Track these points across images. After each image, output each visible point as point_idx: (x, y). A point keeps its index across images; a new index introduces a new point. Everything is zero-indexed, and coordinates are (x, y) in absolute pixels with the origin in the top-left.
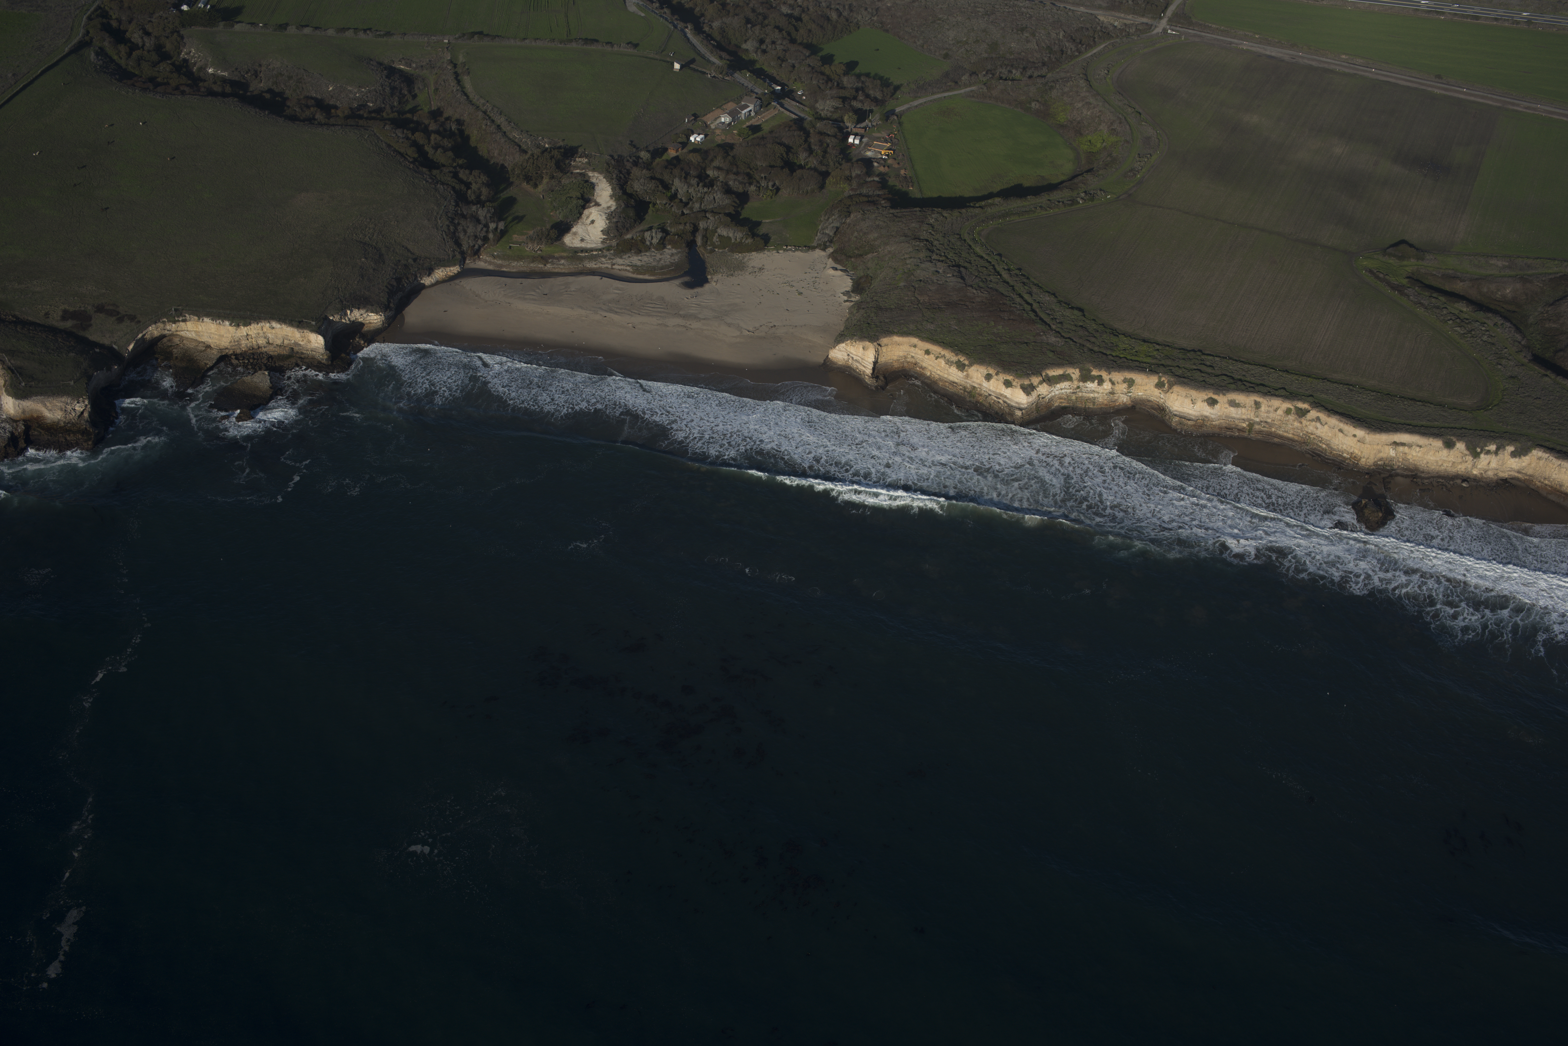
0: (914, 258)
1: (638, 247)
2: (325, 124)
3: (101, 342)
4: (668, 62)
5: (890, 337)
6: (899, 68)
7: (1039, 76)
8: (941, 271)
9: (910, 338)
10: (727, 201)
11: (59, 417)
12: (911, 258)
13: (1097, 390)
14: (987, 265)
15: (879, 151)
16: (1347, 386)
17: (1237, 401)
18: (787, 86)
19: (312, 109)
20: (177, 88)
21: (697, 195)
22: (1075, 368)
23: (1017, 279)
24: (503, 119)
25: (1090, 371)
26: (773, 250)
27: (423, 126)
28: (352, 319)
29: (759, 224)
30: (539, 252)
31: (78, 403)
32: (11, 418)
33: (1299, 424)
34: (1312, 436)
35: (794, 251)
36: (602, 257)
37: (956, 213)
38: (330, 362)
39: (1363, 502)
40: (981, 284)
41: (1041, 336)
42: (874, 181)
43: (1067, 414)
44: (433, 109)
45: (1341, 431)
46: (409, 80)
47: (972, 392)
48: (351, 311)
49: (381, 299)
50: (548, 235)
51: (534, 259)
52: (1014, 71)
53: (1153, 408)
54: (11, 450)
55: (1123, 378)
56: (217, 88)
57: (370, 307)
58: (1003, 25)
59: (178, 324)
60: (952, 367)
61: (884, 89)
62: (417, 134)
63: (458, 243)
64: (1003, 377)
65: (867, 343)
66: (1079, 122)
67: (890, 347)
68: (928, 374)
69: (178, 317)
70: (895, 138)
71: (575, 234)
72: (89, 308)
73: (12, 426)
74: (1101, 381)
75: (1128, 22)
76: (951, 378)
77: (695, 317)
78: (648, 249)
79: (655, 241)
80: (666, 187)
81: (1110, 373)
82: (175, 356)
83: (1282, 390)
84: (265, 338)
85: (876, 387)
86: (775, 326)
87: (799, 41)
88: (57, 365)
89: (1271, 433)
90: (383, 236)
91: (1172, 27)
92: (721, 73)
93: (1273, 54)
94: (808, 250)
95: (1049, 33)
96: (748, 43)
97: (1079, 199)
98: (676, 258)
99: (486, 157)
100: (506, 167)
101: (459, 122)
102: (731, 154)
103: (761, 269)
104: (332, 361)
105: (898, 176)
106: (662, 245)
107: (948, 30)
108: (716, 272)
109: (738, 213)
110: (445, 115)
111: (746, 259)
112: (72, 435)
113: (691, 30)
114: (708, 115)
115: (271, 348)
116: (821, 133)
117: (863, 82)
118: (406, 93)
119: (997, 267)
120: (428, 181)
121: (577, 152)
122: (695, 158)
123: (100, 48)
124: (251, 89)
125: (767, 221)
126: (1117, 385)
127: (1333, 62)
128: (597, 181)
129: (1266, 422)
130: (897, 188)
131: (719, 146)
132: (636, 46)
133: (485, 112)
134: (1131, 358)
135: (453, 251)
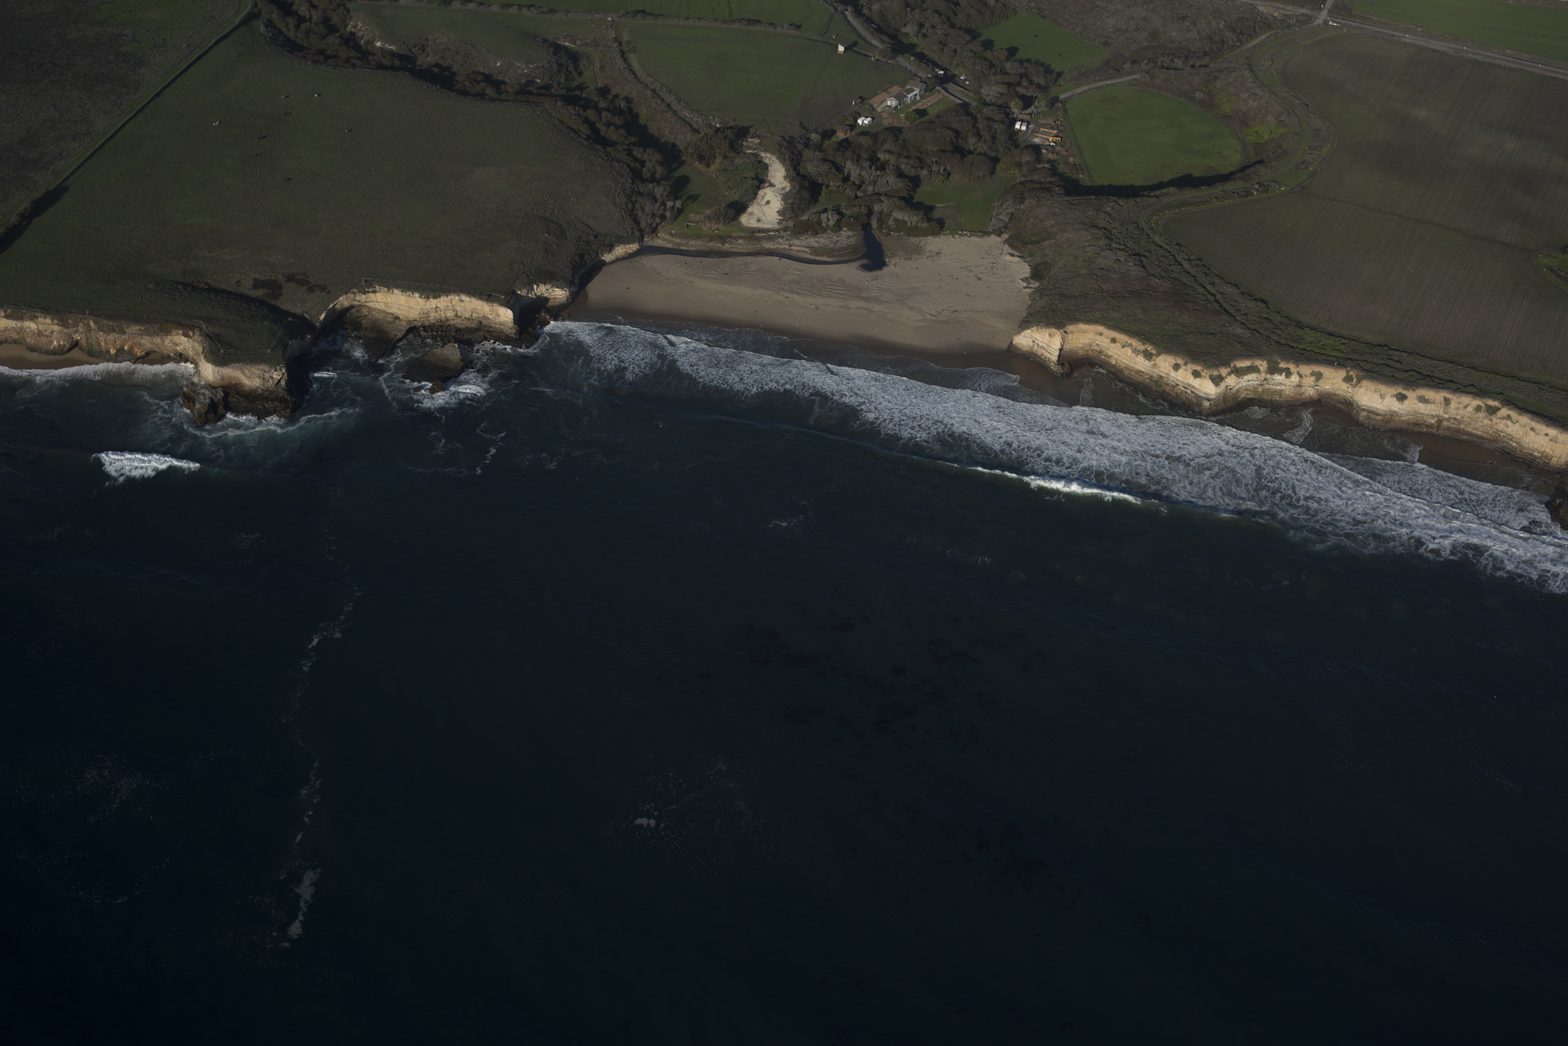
0: (1094, 246)
1: (814, 228)
2: (496, 100)
3: (293, 311)
4: (832, 44)
5: (1076, 324)
6: (1060, 55)
7: (1201, 66)
8: (1122, 259)
9: (1096, 326)
10: (900, 185)
11: (257, 385)
12: (1090, 246)
13: (1284, 382)
14: (1167, 254)
15: (1046, 138)
16: (1537, 385)
17: (1426, 397)
18: (949, 71)
19: (482, 84)
20: (347, 61)
21: (869, 178)
22: (1263, 360)
23: (1198, 269)
24: (672, 98)
25: (1278, 363)
26: (949, 234)
27: (593, 103)
28: (538, 294)
29: (932, 208)
30: (716, 231)
31: (275, 371)
32: (210, 385)
33: (1489, 422)
34: (1502, 434)
35: (970, 237)
36: (778, 237)
37: (1131, 202)
38: (518, 336)
39: (1558, 501)
40: (1163, 274)
41: (1227, 327)
42: (1044, 167)
43: (1253, 406)
44: (599, 86)
45: (1532, 429)
46: (574, 57)
47: (1159, 381)
48: (538, 286)
49: (566, 274)
50: (726, 214)
51: (712, 238)
52: (1176, 60)
53: (1340, 402)
54: (211, 416)
55: (1311, 372)
56: (386, 62)
57: (556, 282)
58: (1163, 14)
59: (367, 295)
60: (1139, 356)
61: (1048, 75)
62: (589, 111)
63: (636, 221)
64: (1191, 367)
65: (1054, 330)
66: (1245, 113)
67: (1076, 334)
68: (1114, 362)
69: (368, 288)
70: (1061, 125)
71: (751, 214)
72: (280, 277)
73: (212, 393)
74: (1288, 374)
75: (1288, 13)
76: (1137, 367)
77: (876, 300)
78: (824, 231)
79: (831, 223)
80: (839, 169)
81: (1298, 366)
82: (364, 326)
83: (1472, 387)
84: (454, 310)
85: (1062, 374)
86: (957, 311)
87: (958, 26)
88: (253, 333)
89: (1460, 430)
90: (563, 212)
91: (1333, 19)
92: (885, 56)
93: (1437, 48)
94: (984, 236)
95: (1210, 23)
96: (907, 27)
97: (1253, 191)
98: (853, 241)
99: (656, 136)
100: (677, 146)
101: (628, 100)
102: (901, 137)
103: (938, 253)
104: (520, 335)
105: (1067, 163)
106: (838, 227)
107: (1108, 17)
108: (893, 255)
109: (911, 198)
110: (613, 93)
111: (922, 243)
112: (270, 403)
113: (851, 12)
114: (875, 99)
115: (459, 321)
116: (988, 119)
117: (1026, 69)
118: (572, 70)
119: (1177, 257)
120: (602, 159)
121: (748, 133)
122: (865, 141)
123: (268, 20)
124: (418, 63)
125: (940, 205)
126: (1304, 378)
127: (1498, 56)
128: (770, 162)
129: (1455, 419)
130: (1067, 175)
131: (886, 129)
132: (799, 27)
133: (654, 91)
134: (1318, 351)
135: (632, 228)
